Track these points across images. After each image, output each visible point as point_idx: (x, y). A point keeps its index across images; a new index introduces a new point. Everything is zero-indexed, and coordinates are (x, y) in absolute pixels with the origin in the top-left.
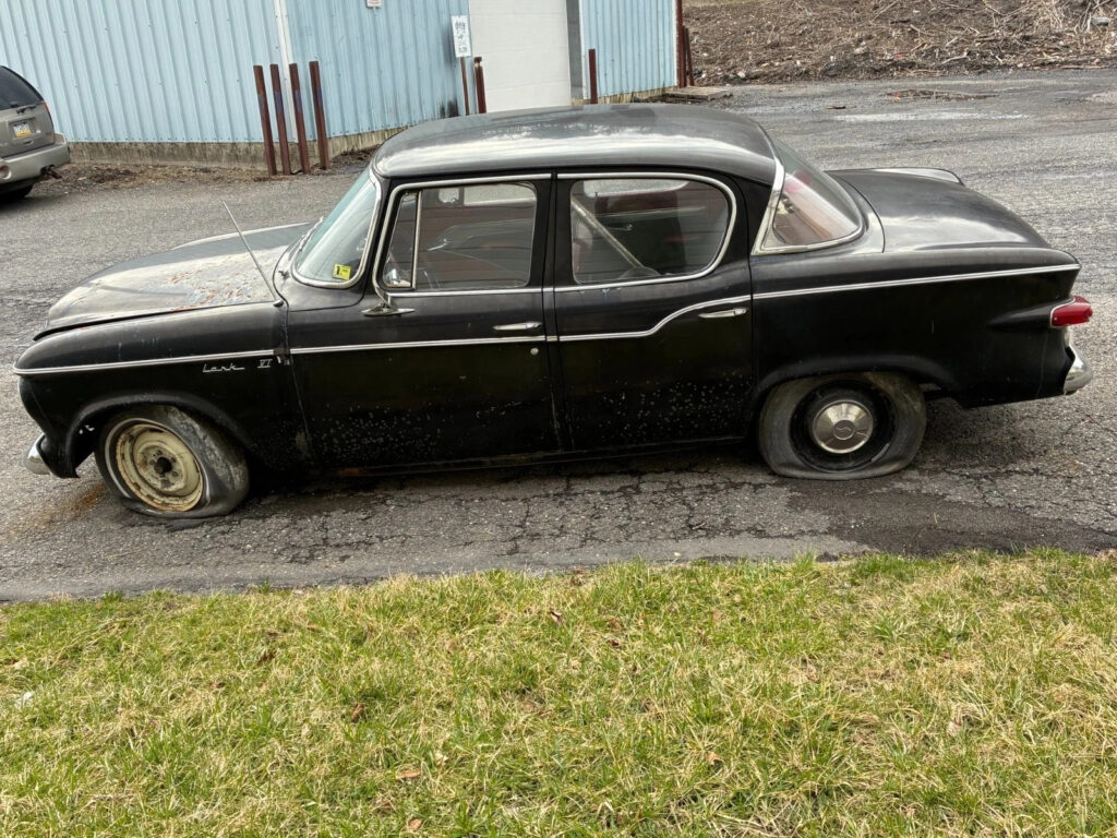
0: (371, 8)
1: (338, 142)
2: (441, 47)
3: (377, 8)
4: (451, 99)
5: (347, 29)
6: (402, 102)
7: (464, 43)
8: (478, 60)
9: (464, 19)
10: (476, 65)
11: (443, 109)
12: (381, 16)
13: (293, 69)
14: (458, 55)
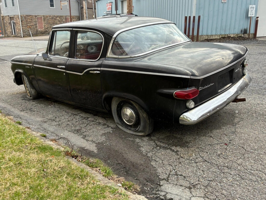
0: (223, 3)
1: (205, 36)
2: (245, 13)
3: (225, 3)
4: (246, 28)
5: (214, 8)
6: (228, 27)
7: (253, 12)
8: (258, 18)
9: (254, 6)
10: (257, 19)
11: (242, 31)
12: (226, 5)
13: (194, 17)
14: (249, 16)
